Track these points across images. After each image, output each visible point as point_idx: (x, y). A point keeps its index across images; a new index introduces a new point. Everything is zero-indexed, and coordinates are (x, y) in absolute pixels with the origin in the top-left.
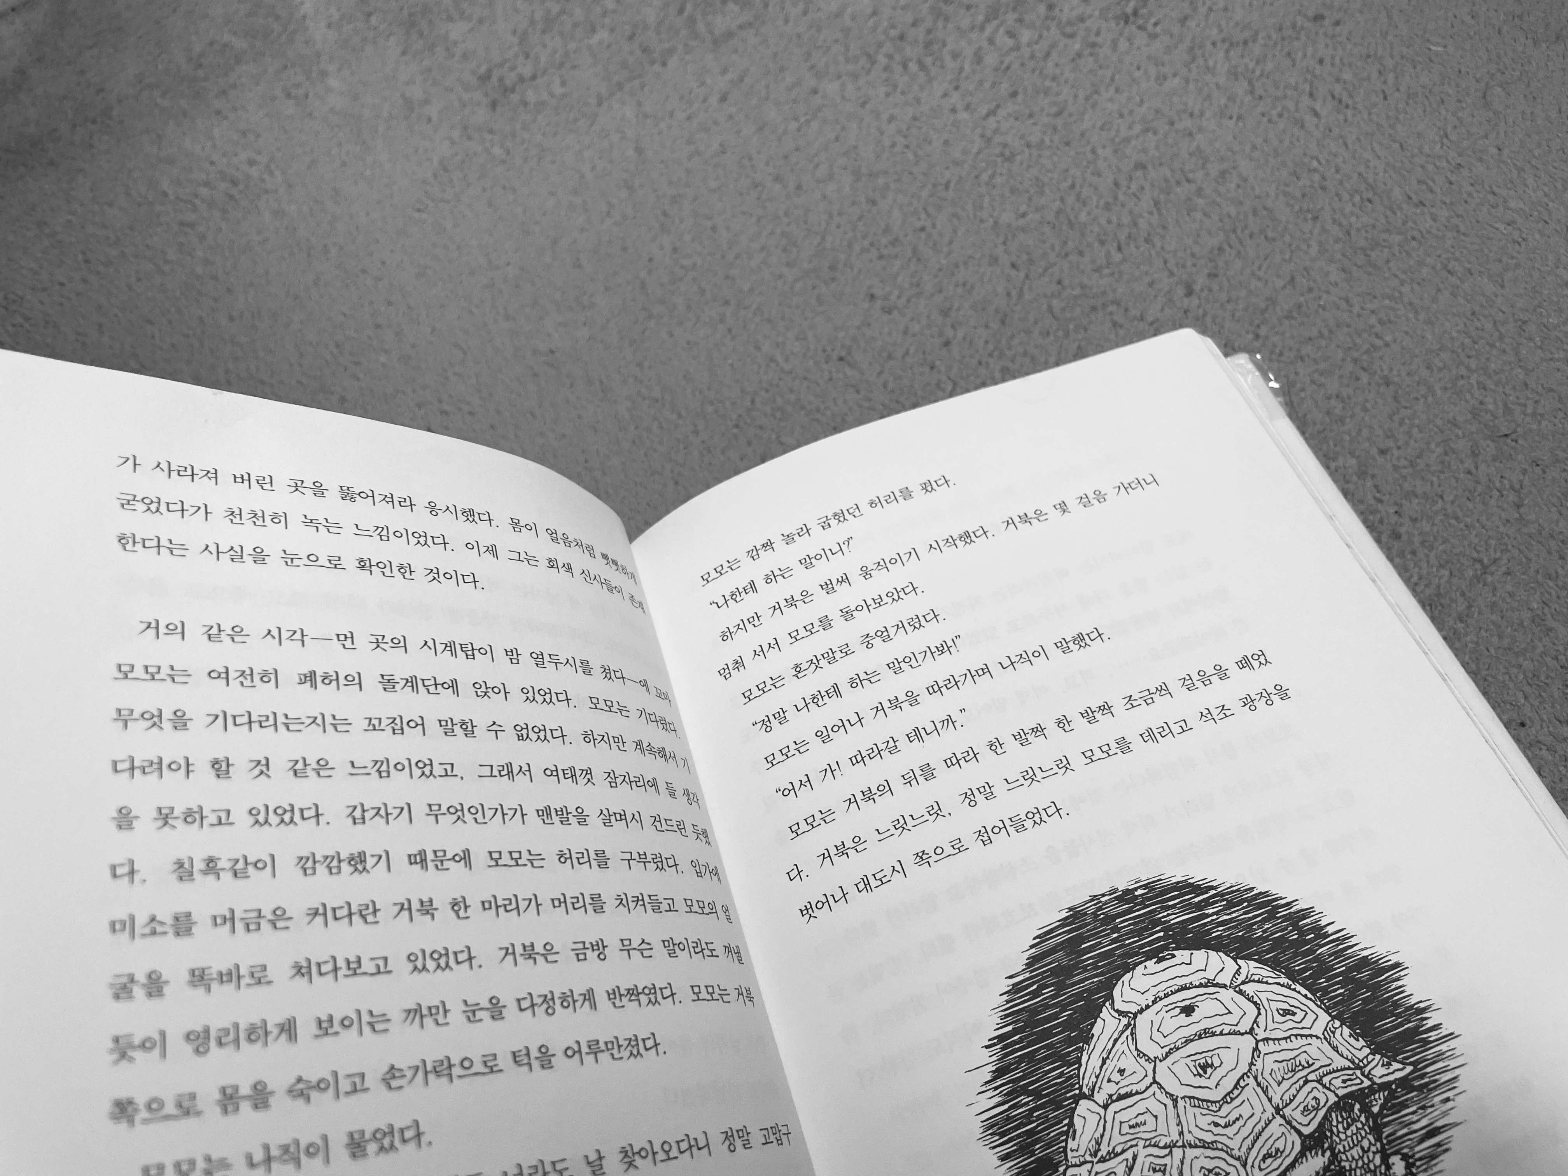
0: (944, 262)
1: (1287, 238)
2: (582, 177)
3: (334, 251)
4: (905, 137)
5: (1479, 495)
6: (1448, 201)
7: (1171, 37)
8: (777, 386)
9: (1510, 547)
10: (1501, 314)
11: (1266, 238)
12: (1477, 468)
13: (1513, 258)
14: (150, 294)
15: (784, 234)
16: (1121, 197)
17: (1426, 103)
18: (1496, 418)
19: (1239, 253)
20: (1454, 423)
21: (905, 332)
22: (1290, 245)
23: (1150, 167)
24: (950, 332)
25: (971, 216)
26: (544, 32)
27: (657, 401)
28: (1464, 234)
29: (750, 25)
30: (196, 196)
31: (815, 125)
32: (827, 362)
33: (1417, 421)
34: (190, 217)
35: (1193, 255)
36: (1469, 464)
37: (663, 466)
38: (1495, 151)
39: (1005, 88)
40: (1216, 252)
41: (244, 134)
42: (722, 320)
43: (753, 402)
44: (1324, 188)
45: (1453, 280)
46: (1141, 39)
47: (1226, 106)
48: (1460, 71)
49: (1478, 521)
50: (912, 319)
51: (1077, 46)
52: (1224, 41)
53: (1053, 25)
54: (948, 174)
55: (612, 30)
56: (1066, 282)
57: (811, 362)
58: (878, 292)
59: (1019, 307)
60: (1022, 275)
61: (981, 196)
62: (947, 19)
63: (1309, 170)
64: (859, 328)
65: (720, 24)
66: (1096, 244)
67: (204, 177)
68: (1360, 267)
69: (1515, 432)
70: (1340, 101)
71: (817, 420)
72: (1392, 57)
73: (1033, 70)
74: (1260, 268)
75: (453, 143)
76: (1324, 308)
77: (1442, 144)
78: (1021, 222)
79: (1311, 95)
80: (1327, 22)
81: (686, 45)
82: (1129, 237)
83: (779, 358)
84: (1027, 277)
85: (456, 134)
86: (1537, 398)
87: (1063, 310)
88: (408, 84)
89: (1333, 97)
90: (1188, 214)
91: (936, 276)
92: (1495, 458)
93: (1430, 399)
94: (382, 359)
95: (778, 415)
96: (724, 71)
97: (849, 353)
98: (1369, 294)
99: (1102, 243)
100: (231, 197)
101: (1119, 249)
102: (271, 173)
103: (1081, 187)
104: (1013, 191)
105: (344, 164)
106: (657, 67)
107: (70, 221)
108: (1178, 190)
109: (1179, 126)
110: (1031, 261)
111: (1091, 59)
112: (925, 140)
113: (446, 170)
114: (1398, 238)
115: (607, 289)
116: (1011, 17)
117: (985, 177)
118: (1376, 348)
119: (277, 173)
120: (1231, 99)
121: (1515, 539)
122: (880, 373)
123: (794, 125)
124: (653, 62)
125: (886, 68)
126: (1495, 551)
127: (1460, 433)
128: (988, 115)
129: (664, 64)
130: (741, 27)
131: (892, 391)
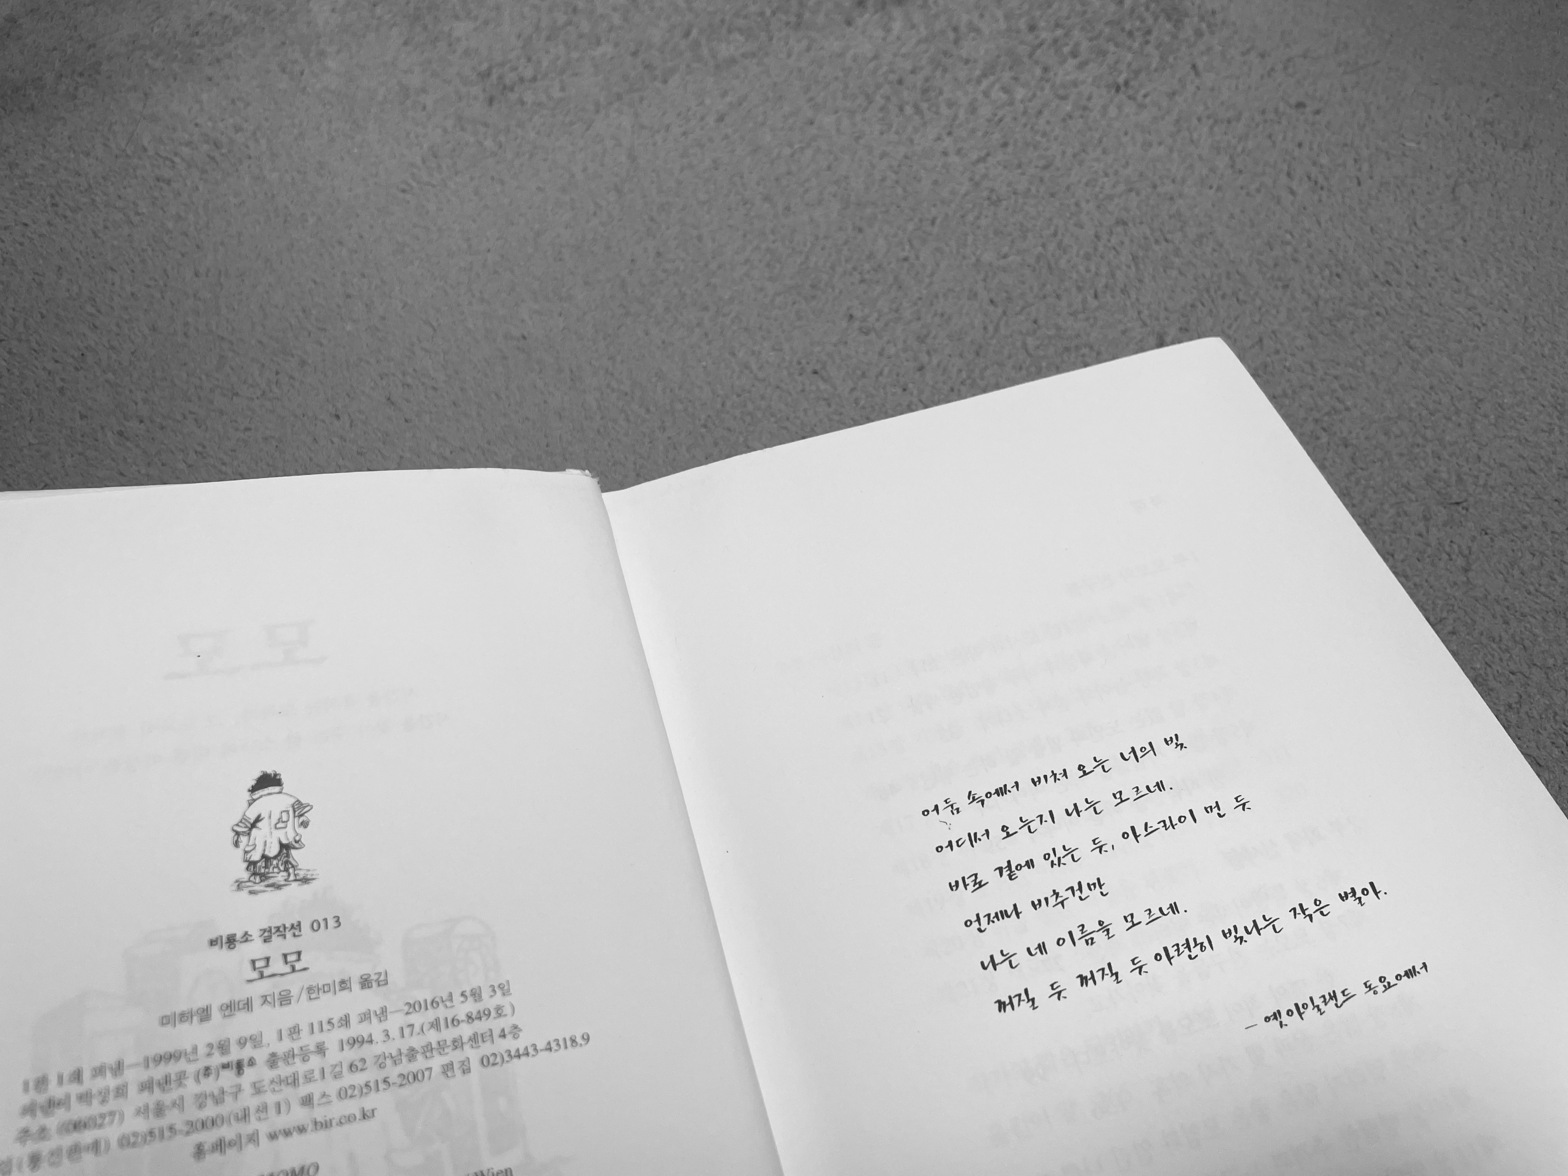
0: (924, 292)
1: (1258, 302)
2: (573, 176)
3: (312, 220)
4: (896, 173)
5: (1429, 557)
6: (1413, 283)
7: (1159, 109)
8: (749, 392)
9: (1456, 608)
10: (1458, 392)
11: (1238, 300)
12: (1428, 532)
13: (1471, 340)
14: (115, 243)
15: (768, 250)
16: (1101, 249)
17: (1398, 192)
18: (1448, 486)
19: (1211, 311)
20: (1407, 487)
21: (881, 354)
22: (1260, 309)
23: (1130, 225)
24: (924, 358)
25: (954, 251)
26: (548, 38)
27: (626, 394)
28: (1427, 315)
29: (754, 55)
30: (176, 154)
31: (809, 153)
32: (801, 374)
33: (1372, 483)
34: (167, 173)
35: (1166, 309)
36: (1421, 526)
37: (626, 458)
38: (1460, 242)
39: (997, 136)
40: (1189, 308)
41: (233, 102)
42: (699, 325)
43: (723, 405)
44: (1296, 260)
45: (1415, 355)
46: (1130, 108)
47: (1207, 176)
48: (1431, 167)
49: (1427, 581)
50: (888, 342)
51: (1069, 108)
52: (1209, 117)
53: (1047, 86)
54: (934, 211)
55: (616, 45)
56: (1042, 322)
57: (785, 373)
58: (858, 314)
59: (994, 341)
60: (1000, 311)
61: (966, 235)
62: (945, 70)
63: (1282, 242)
64: (835, 345)
65: (725, 50)
66: (1074, 290)
67: (187, 136)
68: (1327, 335)
69: (1466, 501)
70: (1316, 183)
71: (786, 428)
72: (1368, 148)
73: (1025, 125)
74: (1230, 327)
75: (445, 131)
76: (1289, 370)
77: (1411, 231)
78: (1002, 262)
79: (1289, 174)
80: (1308, 110)
81: (688, 66)
82: (1106, 286)
83: (754, 367)
84: (1004, 313)
85: (449, 123)
86: (1488, 470)
87: (1038, 347)
88: (406, 72)
89: (1309, 178)
90: (1165, 271)
91: (915, 304)
92: (1445, 524)
93: (1387, 463)
94: (349, 327)
95: (748, 419)
96: (724, 94)
97: (824, 368)
98: (1333, 361)
99: (1080, 289)
100: (213, 158)
101: (1096, 296)
102: (257, 141)
103: (1063, 235)
104: (997, 233)
105: (332, 140)
106: (658, 84)
107: (42, 165)
108: (1156, 248)
109: (1160, 189)
110: (1009, 299)
111: (1081, 120)
112: (915, 178)
113: (435, 156)
114: (1363, 313)
115: (586, 283)
116: (1007, 76)
117: (970, 218)
118: (1336, 411)
119: (263, 142)
120: (1213, 170)
121: (1461, 601)
122: (853, 390)
123: (787, 151)
124: (655, 78)
125: (882, 109)
126: (1442, 611)
127: (1413, 497)
128: (979, 161)
129: (665, 82)
130: (744, 55)
131: (864, 408)
